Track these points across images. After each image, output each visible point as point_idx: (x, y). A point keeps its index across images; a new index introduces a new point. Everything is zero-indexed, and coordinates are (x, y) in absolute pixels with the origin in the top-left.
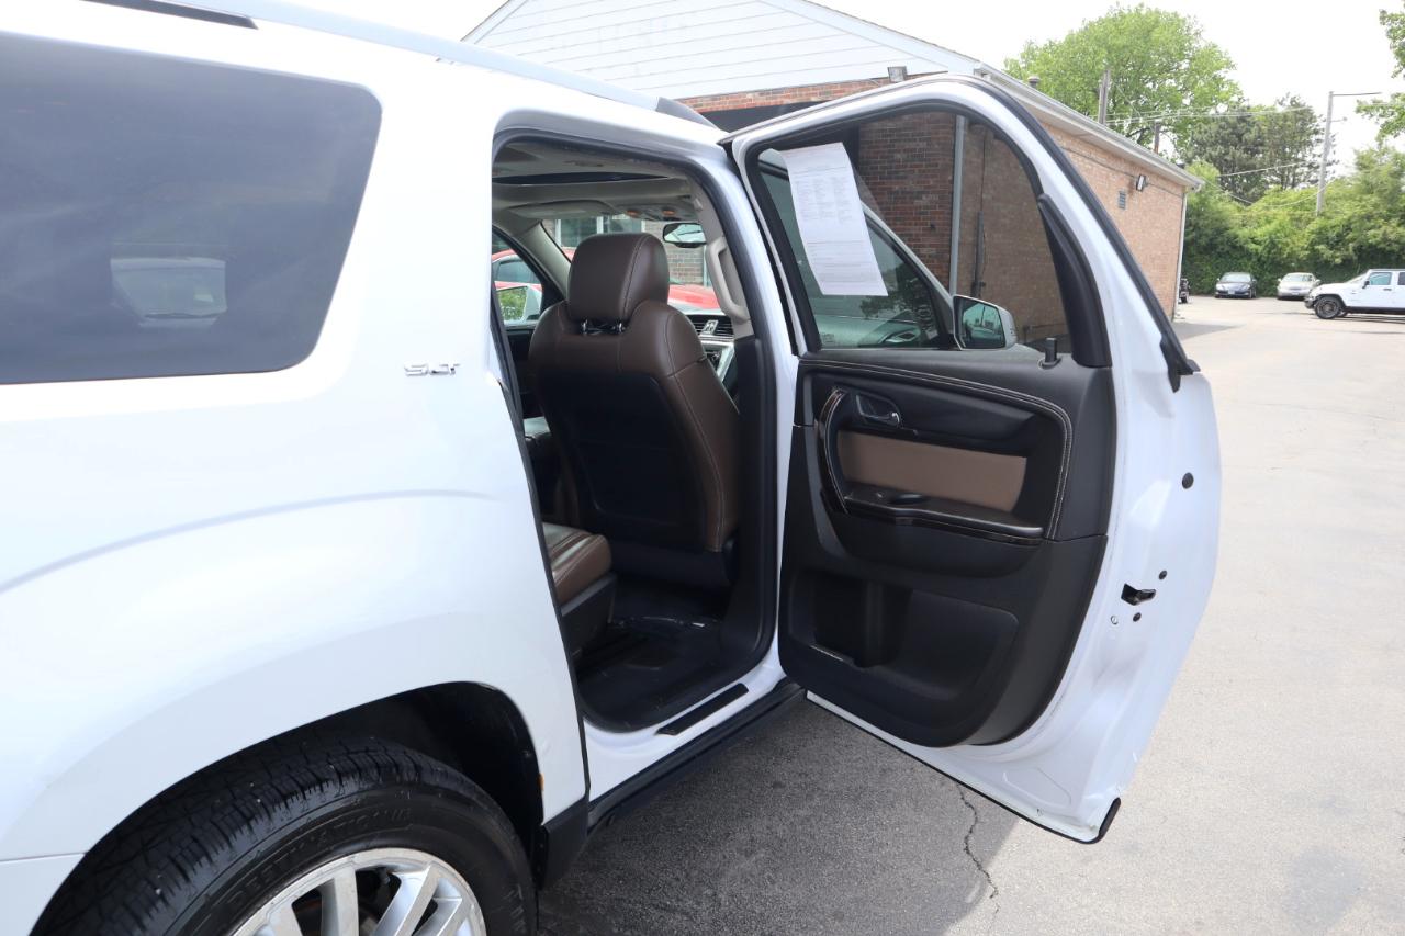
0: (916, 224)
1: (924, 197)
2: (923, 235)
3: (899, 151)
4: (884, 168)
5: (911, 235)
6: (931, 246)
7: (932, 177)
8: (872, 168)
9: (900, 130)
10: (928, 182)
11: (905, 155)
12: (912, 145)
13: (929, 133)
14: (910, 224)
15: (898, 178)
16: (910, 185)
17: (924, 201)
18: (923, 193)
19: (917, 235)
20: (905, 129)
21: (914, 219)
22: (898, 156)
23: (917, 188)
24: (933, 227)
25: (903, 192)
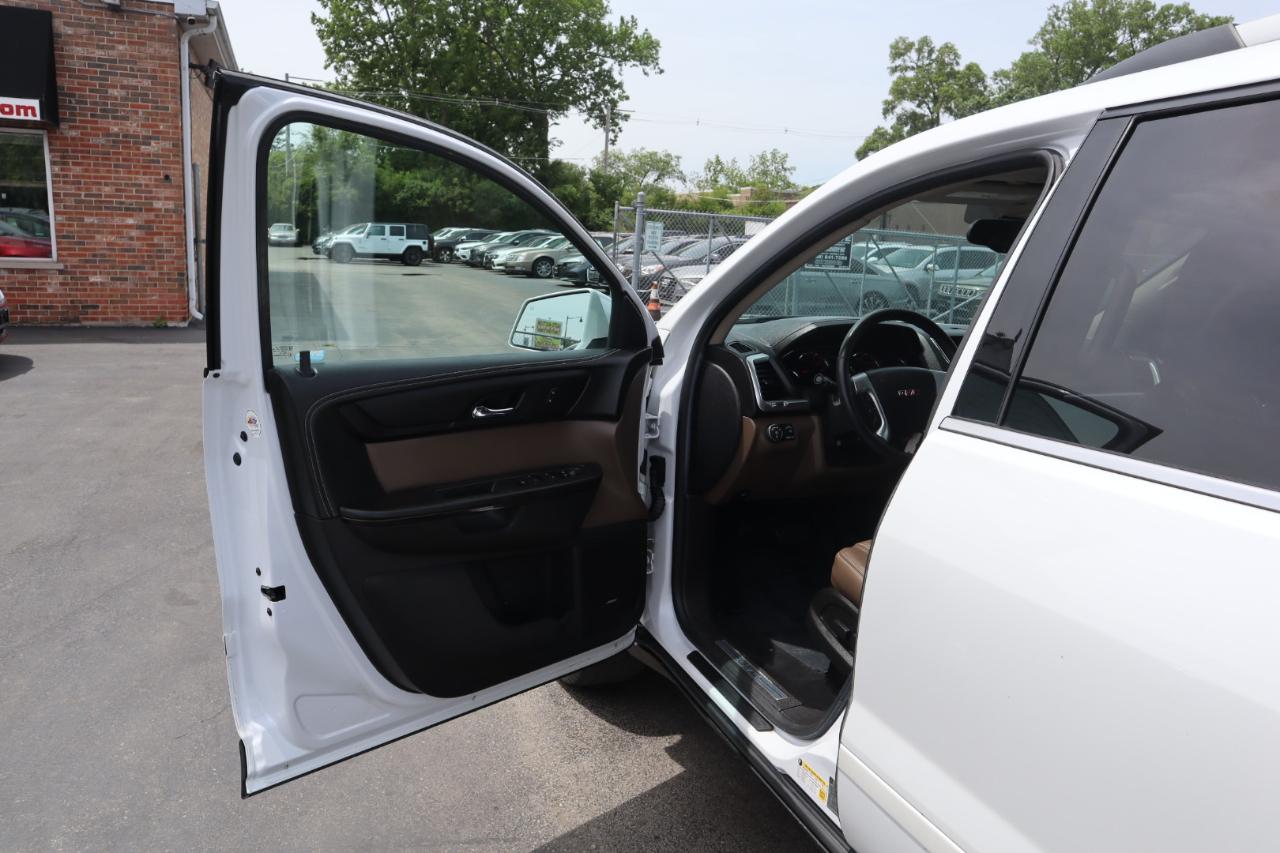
0: (145, 174)
1: (153, 143)
2: (157, 186)
3: (115, 87)
4: (96, 103)
5: (140, 185)
6: (167, 199)
7: (162, 121)
8: (78, 102)
9: (115, 61)
10: (157, 126)
11: (123, 93)
12: (133, 82)
13: (154, 71)
14: (137, 173)
15: (114, 118)
16: (132, 127)
17: (154, 147)
18: (150, 138)
19: (147, 186)
20: (121, 62)
21: (143, 167)
22: (115, 92)
23: (144, 132)
24: (167, 177)
25: (125, 136)
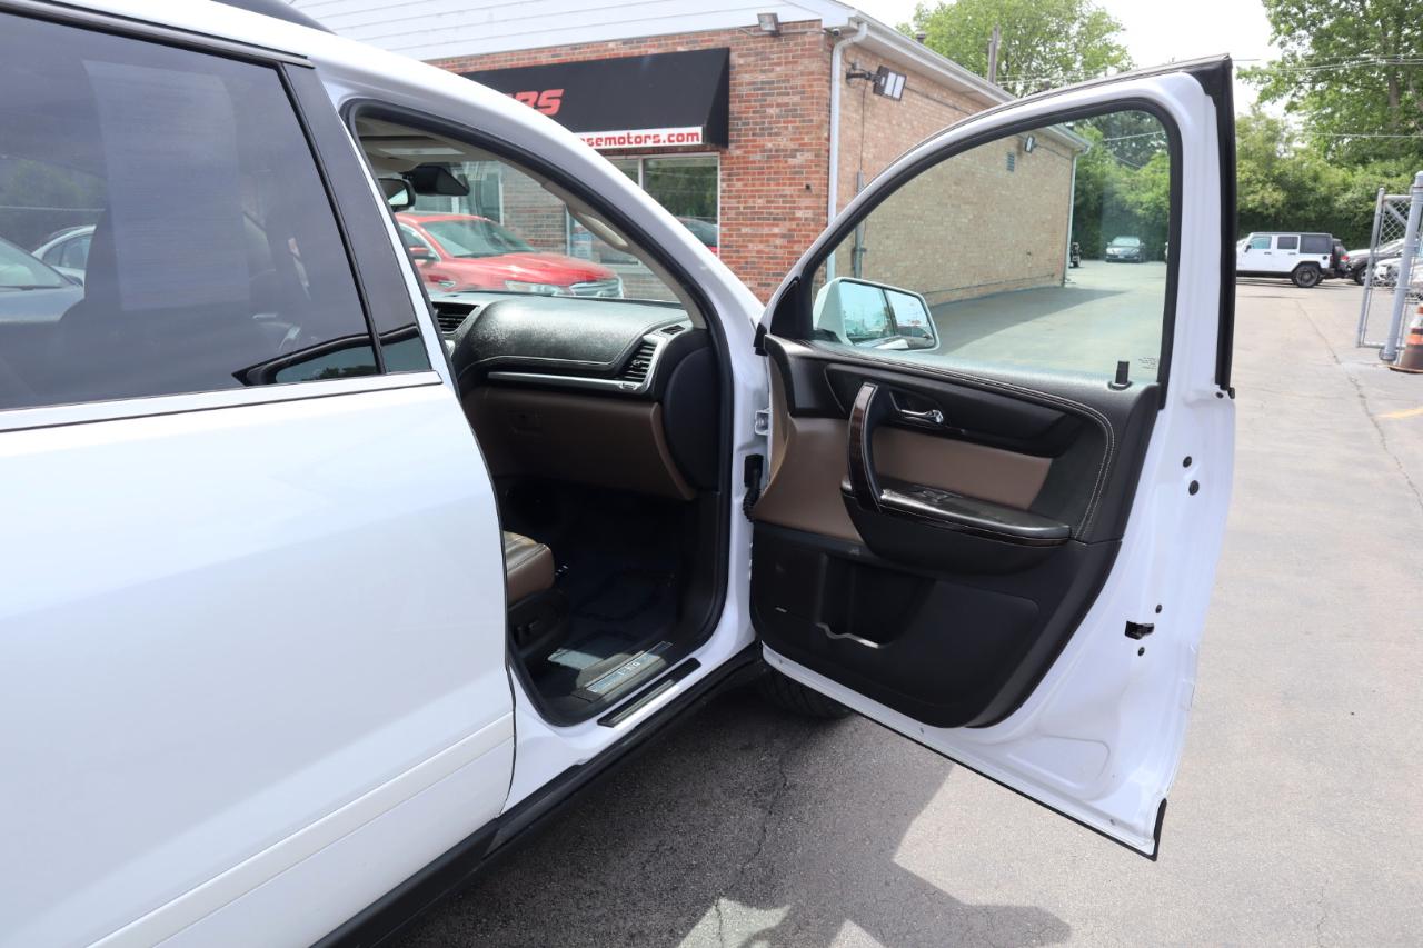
0: (790, 185)
1: (798, 154)
2: (799, 196)
3: (771, 106)
4: (756, 123)
5: (785, 196)
6: (807, 208)
7: (807, 133)
8: (744, 124)
9: (772, 82)
10: (803, 139)
11: (778, 110)
12: (785, 99)
13: (803, 86)
14: (784, 184)
15: (770, 135)
16: (784, 142)
17: (800, 159)
18: (796, 150)
19: (791, 196)
20: (778, 82)
21: (790, 179)
22: (771, 111)
23: (792, 146)
24: (808, 187)
25: (777, 151)
